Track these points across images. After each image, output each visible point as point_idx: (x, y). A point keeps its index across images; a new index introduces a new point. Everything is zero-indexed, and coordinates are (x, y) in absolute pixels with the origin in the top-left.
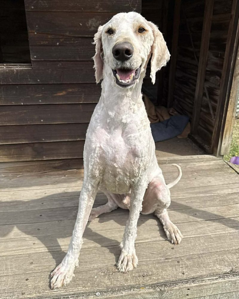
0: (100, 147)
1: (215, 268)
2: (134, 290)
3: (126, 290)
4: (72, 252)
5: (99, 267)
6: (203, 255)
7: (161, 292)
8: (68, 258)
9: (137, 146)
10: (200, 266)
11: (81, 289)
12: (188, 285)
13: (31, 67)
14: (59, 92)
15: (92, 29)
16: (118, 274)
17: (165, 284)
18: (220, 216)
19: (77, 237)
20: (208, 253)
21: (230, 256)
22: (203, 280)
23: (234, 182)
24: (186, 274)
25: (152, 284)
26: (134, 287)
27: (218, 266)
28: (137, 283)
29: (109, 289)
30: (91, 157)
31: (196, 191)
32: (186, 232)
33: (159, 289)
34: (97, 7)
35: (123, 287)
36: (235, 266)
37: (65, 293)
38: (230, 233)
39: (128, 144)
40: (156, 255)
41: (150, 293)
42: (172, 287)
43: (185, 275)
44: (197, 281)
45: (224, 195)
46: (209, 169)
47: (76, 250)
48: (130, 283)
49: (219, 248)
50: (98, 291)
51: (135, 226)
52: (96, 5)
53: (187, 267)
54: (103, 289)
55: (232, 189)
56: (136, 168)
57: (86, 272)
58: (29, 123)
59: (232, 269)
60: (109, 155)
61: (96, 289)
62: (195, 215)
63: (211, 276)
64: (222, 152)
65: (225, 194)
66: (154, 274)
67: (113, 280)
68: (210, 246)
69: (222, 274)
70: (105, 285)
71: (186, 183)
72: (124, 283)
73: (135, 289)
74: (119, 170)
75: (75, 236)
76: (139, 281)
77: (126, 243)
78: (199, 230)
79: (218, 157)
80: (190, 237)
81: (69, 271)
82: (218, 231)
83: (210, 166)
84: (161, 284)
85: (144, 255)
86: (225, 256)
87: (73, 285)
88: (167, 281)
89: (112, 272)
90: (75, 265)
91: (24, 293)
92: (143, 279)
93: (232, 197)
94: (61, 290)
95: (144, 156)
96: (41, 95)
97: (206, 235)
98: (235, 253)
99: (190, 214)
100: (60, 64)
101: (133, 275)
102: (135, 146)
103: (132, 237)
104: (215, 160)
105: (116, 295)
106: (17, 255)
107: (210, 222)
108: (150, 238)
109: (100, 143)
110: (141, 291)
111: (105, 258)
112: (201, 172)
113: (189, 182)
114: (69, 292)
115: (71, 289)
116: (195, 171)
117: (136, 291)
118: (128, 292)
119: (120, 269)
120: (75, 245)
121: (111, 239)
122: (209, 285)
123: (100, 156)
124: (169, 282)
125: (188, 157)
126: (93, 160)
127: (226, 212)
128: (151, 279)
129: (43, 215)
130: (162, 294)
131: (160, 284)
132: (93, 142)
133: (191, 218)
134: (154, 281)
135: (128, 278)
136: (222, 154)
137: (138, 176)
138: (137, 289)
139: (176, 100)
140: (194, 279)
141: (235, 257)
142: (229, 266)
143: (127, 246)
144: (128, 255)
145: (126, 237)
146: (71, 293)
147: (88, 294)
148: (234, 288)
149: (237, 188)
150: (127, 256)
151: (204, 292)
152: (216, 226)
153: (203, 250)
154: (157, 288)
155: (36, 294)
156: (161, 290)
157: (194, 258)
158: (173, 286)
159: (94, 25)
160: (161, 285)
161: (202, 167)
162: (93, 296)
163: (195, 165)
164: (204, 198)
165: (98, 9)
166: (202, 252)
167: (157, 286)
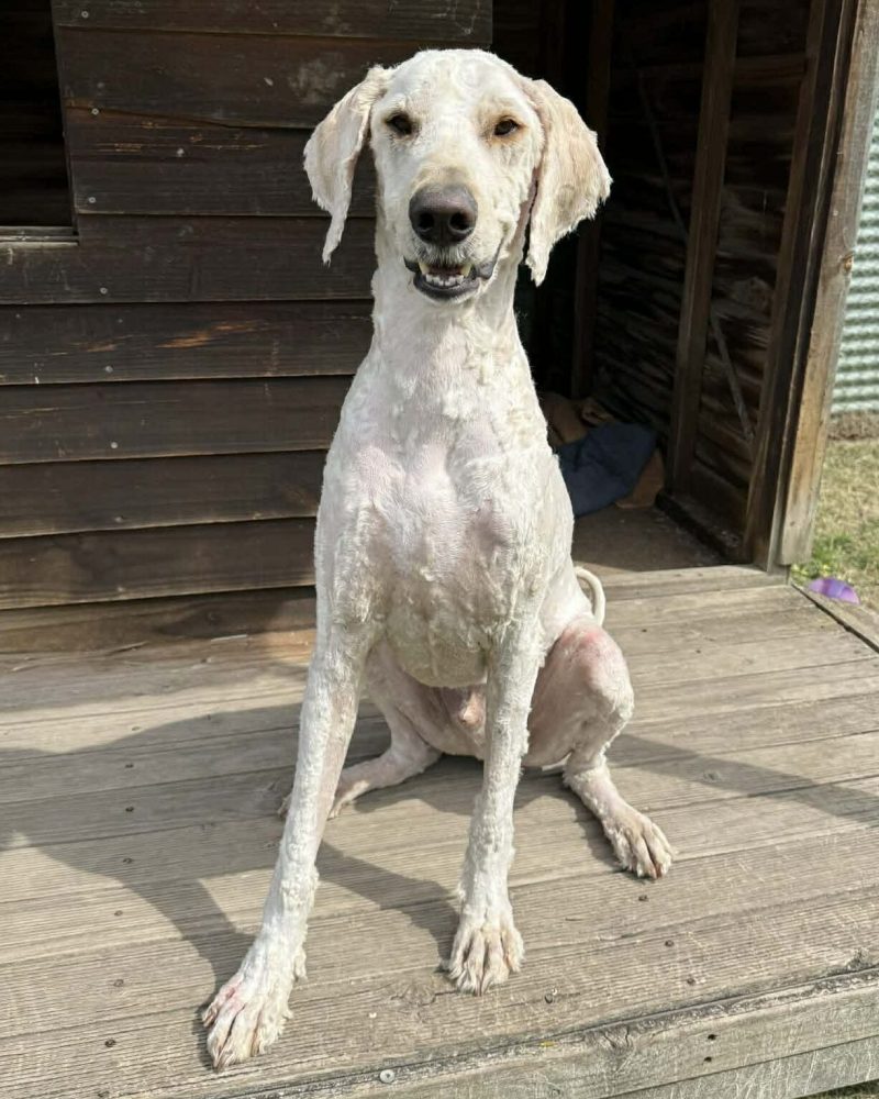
0: (373, 510)
1: (800, 956)
2: (517, 1054)
3: (489, 1056)
4: (279, 921)
5: (381, 979)
6: (756, 916)
7: (617, 1053)
8: (267, 947)
9: (497, 505)
10: (746, 954)
11: (322, 1063)
12: (711, 1022)
13: (76, 238)
14: (181, 335)
15: (313, 99)
16: (455, 998)
17: (628, 1024)
18: (799, 779)
19: (298, 862)
20: (769, 907)
21: (847, 913)
22: (761, 1001)
23: (836, 658)
24: (702, 984)
25: (582, 1028)
26: (517, 1043)
27: (810, 951)
28: (529, 1024)
29: (428, 1054)
30: (342, 546)
31: (703, 694)
32: (683, 839)
33: (608, 1043)
34: (330, 20)
35: (478, 1044)
36: (869, 943)
37: (264, 1079)
38: (839, 834)
39: (466, 497)
40: (586, 925)
41: (577, 1060)
42: (655, 1032)
43: (696, 987)
44: (742, 1006)
45: (808, 705)
46: (744, 616)
47: (296, 913)
48: (503, 1029)
49: (805, 887)
50: (387, 1064)
51: (505, 814)
52: (329, 14)
53: (702, 958)
54: (404, 1055)
55: (831, 682)
56: (498, 586)
57: (334, 1001)
58: (62, 456)
59: (860, 954)
60: (404, 536)
61: (378, 1058)
62: (711, 780)
63: (787, 984)
64: (787, 554)
65: (809, 702)
66: (585, 992)
67: (437, 1021)
68: (775, 884)
69: (825, 975)
70: (411, 1042)
71: (667, 668)
72: (479, 1029)
73: (523, 1050)
74: (437, 591)
75: (291, 859)
76: (537, 1019)
77: (476, 880)
78: (729, 832)
79: (771, 573)
80: (700, 855)
81: (272, 995)
82: (798, 829)
83: (748, 607)
84: (615, 1024)
85: (542, 927)
86: (830, 914)
87: (292, 1048)
88: (635, 1011)
89: (432, 993)
90: (295, 973)
91: (108, 1092)
92: (550, 1011)
93: (837, 710)
94: (247, 1070)
95: (526, 543)
96: (111, 347)
97: (757, 845)
98: (863, 903)
99: (694, 777)
100: (187, 230)
101: (512, 998)
102: (490, 501)
103: (496, 857)
104: (760, 583)
105: (455, 1073)
106: (58, 959)
107: (767, 800)
108: (558, 868)
109: (372, 493)
110: (545, 1055)
111: (399, 949)
112: (717, 627)
113: (676, 664)
114: (279, 1076)
115: (285, 1063)
116: (693, 626)
117: (526, 1055)
118: (497, 1060)
119: (459, 982)
120: (292, 892)
121: (414, 880)
122: (784, 1016)
123: (373, 542)
124: (640, 1016)
125: (667, 575)
126: (348, 559)
127: (817, 765)
128: (576, 1008)
129: (138, 809)
130: (619, 1062)
131: (609, 1026)
132: (349, 494)
133: (696, 791)
134: (591, 1015)
135: (492, 1012)
136: (785, 562)
137: (506, 617)
138: (527, 1046)
139: (602, 369)
140: (728, 1000)
141: (865, 914)
142: (849, 947)
143: (479, 894)
144: (486, 929)
145: (475, 858)
146: (286, 1079)
147: (350, 1078)
148: (870, 1024)
149: (850, 679)
150: (482, 930)
151: (764, 1045)
152: (786, 814)
153: (751, 899)
154: (601, 1041)
155: (155, 1092)
156: (614, 1045)
157: (724, 928)
158: (656, 1026)
159: (320, 87)
160: (612, 1028)
161: (716, 610)
162: (368, 1085)
163: (692, 602)
164: (735, 719)
165: (331, 29)
166: (748, 905)
167: (602, 1032)
